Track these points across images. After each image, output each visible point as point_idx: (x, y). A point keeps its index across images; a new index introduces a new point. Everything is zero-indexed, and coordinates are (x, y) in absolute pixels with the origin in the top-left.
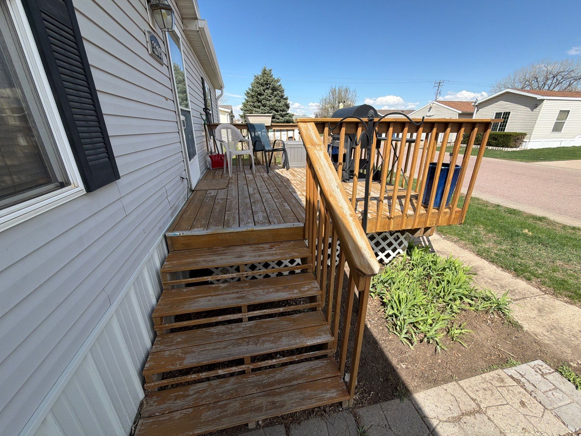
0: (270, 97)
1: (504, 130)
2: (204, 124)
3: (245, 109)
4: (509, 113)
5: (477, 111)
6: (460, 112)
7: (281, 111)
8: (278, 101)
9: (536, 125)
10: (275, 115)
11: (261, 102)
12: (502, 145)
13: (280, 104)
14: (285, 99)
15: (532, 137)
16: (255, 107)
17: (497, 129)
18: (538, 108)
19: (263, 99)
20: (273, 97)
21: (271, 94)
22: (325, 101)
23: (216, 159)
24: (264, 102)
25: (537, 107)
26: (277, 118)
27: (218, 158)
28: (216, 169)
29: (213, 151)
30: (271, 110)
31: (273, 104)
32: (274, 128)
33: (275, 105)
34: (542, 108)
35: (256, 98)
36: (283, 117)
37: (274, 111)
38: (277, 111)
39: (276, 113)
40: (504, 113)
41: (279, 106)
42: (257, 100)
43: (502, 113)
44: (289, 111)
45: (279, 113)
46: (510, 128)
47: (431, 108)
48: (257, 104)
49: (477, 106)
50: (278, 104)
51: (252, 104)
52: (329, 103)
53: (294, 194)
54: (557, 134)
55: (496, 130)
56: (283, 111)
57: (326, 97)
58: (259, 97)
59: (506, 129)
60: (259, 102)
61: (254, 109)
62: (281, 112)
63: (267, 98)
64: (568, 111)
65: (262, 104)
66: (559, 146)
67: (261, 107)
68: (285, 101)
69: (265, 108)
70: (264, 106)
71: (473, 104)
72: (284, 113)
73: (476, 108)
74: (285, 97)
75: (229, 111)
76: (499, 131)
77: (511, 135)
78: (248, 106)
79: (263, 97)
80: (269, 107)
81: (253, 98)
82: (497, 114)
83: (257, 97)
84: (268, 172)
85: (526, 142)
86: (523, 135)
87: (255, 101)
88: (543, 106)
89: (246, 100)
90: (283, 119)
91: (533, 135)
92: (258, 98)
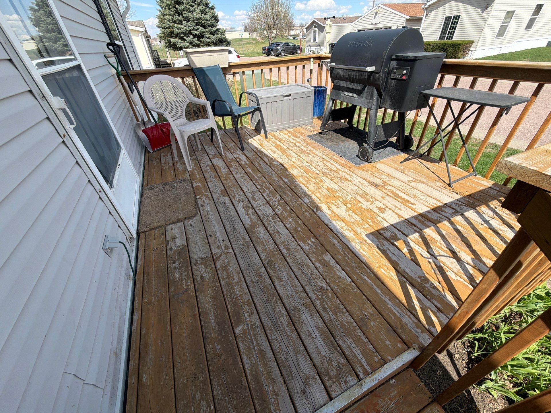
0: (191, 6)
1: (452, 39)
2: (118, 75)
3: (163, 25)
4: (459, 16)
5: (427, 15)
6: (408, 18)
7: (209, 26)
8: (203, 12)
9: (485, 30)
10: (204, 32)
11: (182, 15)
12: (450, 57)
13: (207, 17)
14: (211, 8)
15: (479, 45)
16: (175, 22)
17: (445, 37)
18: (488, 10)
19: (184, 10)
20: (196, 6)
21: (193, 2)
22: (256, 8)
23: (155, 133)
24: (185, 14)
25: (488, 7)
26: (206, 37)
27: (158, 131)
28: (160, 150)
29: (146, 119)
30: (196, 25)
31: (198, 17)
32: (233, 71)
33: (201, 18)
34: (493, 9)
35: (173, 9)
36: (213, 35)
37: (201, 28)
38: (205, 27)
39: (205, 30)
40: (454, 16)
41: (206, 20)
42: (176, 12)
43: (451, 17)
44: (220, 26)
45: (208, 30)
46: (458, 36)
47: (377, 13)
48: (176, 18)
49: (426, 9)
50: (204, 17)
51: (170, 18)
52: (261, 11)
53: (319, 213)
54: (500, 40)
55: (444, 39)
56: (212, 26)
57: (257, 3)
58: (177, 6)
59: (454, 37)
60: (179, 14)
61: (175, 25)
62: (210, 28)
63: (189, 9)
64: (514, 11)
65: (183, 17)
66: (498, 53)
67: (183, 22)
68: (212, 11)
69: (188, 23)
70: (187, 20)
71: (423, 7)
72: (214, 29)
73: (426, 12)
74: (210, 6)
75: (142, 30)
76: (447, 39)
77: (460, 44)
78: (166, 22)
79: (182, 7)
80: (193, 21)
81: (169, 9)
82: (446, 18)
83: (174, 7)
84: (242, 150)
85: (472, 51)
86: (471, 43)
87: (173, 13)
88: (494, 7)
89: (160, 11)
90: (214, 37)
91: (479, 43)
92: (177, 9)
